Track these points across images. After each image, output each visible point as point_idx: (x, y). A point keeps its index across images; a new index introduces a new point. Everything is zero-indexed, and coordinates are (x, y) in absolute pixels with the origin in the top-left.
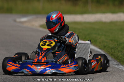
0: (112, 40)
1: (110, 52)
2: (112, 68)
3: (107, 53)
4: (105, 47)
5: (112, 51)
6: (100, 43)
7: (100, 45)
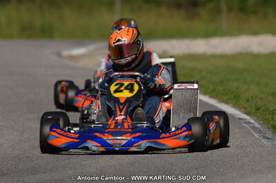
1: (270, 119)
4: (258, 109)
5: (273, 119)
6: (248, 100)
7: (246, 105)
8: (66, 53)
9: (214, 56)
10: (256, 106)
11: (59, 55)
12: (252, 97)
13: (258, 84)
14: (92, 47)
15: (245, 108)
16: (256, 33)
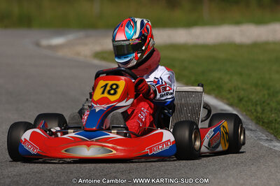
0: (256, 85)
1: (253, 111)
2: (257, 148)
3: (246, 115)
4: (241, 100)
5: (255, 110)
6: (230, 92)
7: (229, 96)
8: (45, 42)
9: (196, 46)
10: (238, 97)
11: (38, 45)
12: (235, 87)
13: (241, 74)
14: (70, 37)
15: (228, 99)
16: (238, 23)
